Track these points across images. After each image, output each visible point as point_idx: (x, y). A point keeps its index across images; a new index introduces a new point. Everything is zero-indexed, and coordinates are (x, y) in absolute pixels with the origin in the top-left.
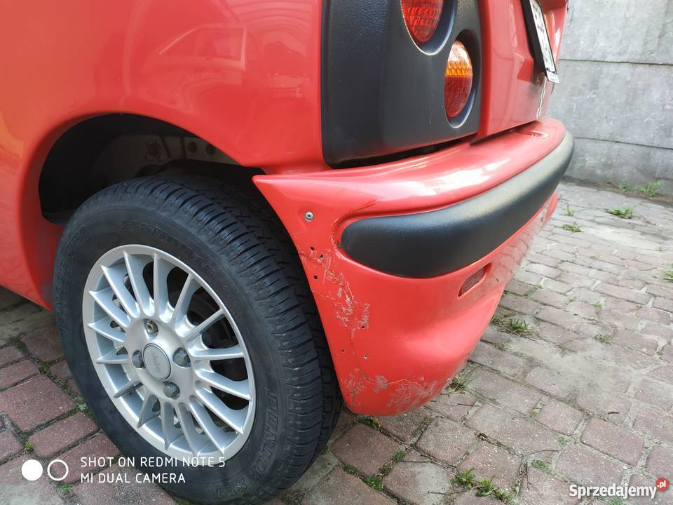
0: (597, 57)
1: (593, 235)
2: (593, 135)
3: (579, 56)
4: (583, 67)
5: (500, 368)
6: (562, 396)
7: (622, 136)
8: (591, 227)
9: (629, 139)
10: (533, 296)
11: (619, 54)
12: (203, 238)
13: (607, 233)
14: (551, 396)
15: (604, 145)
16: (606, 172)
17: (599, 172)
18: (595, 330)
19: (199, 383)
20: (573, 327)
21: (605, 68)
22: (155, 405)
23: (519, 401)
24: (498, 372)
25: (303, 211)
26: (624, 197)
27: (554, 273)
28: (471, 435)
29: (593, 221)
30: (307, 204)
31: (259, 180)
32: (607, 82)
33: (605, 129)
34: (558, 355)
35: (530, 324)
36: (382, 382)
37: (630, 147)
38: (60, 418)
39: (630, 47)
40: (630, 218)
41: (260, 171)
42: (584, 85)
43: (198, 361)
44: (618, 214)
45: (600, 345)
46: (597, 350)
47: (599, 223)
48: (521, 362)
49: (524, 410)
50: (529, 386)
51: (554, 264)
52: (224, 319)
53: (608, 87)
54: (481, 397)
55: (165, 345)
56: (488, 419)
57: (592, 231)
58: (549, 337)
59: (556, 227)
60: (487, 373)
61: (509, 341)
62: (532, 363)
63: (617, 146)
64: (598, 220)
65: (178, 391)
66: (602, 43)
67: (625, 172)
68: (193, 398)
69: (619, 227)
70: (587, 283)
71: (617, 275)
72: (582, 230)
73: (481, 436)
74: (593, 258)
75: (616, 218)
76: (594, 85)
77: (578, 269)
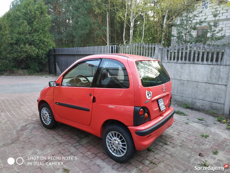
0: (197, 81)
1: (191, 125)
2: (199, 98)
3: (193, 80)
4: (194, 83)
5: (161, 150)
6: (169, 154)
7: (205, 99)
8: (192, 123)
9: (206, 100)
10: (171, 138)
11: (202, 80)
12: (122, 131)
13: (195, 125)
14: (168, 154)
15: (201, 101)
16: (202, 107)
17: (201, 107)
18: (180, 145)
19: (120, 147)
20: (176, 144)
21: (199, 83)
22: (115, 150)
23: (162, 154)
24: (160, 150)
25: (132, 130)
26: (205, 114)
27: (178, 133)
28: (154, 158)
29: (193, 121)
30: (132, 129)
31: (128, 127)
32: (200, 87)
33: (201, 97)
34: (172, 148)
35: (168, 143)
36: (139, 146)
37: (207, 102)
38: (99, 153)
39: (204, 79)
40: (202, 121)
41: (128, 126)
42: (195, 87)
43: (121, 144)
44: (199, 119)
45: (180, 147)
46: (179, 148)
47: (194, 122)
48: (165, 149)
49: (163, 155)
50: (165, 152)
51: (178, 132)
52: (124, 140)
53: (200, 88)
54: (157, 153)
55: (117, 142)
56: (157, 156)
57: (191, 124)
58: (171, 146)
59: (183, 123)
60: (159, 150)
61: (164, 146)
62: (167, 149)
63: (204, 101)
64: (194, 121)
65: (118, 148)
66: (198, 78)
67: (207, 108)
68: (120, 148)
69: (198, 123)
70: (184, 136)
71: (191, 134)
72: (189, 124)
73: (155, 158)
74: (188, 131)
75: (199, 121)
76: (197, 87)
77: (183, 133)
